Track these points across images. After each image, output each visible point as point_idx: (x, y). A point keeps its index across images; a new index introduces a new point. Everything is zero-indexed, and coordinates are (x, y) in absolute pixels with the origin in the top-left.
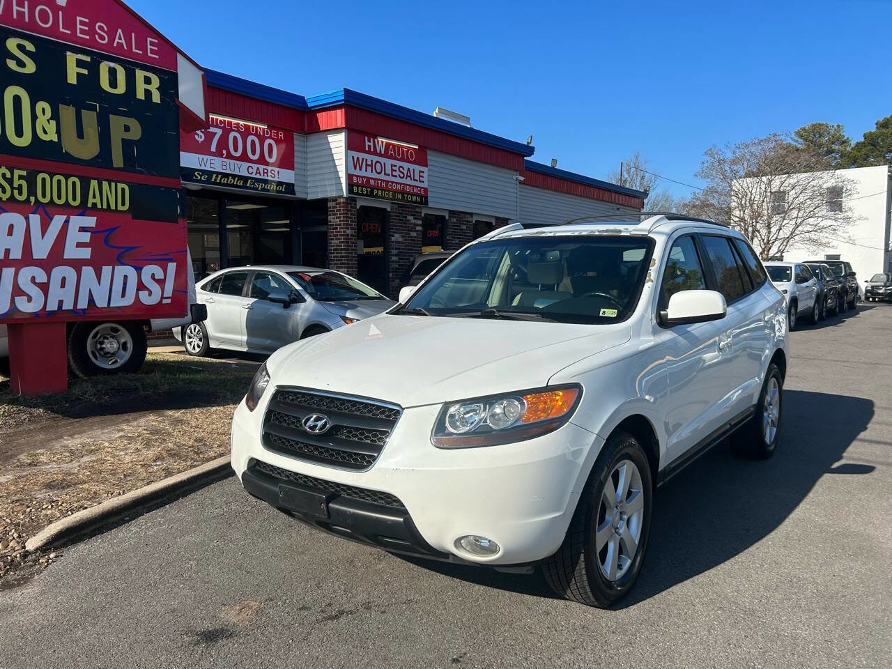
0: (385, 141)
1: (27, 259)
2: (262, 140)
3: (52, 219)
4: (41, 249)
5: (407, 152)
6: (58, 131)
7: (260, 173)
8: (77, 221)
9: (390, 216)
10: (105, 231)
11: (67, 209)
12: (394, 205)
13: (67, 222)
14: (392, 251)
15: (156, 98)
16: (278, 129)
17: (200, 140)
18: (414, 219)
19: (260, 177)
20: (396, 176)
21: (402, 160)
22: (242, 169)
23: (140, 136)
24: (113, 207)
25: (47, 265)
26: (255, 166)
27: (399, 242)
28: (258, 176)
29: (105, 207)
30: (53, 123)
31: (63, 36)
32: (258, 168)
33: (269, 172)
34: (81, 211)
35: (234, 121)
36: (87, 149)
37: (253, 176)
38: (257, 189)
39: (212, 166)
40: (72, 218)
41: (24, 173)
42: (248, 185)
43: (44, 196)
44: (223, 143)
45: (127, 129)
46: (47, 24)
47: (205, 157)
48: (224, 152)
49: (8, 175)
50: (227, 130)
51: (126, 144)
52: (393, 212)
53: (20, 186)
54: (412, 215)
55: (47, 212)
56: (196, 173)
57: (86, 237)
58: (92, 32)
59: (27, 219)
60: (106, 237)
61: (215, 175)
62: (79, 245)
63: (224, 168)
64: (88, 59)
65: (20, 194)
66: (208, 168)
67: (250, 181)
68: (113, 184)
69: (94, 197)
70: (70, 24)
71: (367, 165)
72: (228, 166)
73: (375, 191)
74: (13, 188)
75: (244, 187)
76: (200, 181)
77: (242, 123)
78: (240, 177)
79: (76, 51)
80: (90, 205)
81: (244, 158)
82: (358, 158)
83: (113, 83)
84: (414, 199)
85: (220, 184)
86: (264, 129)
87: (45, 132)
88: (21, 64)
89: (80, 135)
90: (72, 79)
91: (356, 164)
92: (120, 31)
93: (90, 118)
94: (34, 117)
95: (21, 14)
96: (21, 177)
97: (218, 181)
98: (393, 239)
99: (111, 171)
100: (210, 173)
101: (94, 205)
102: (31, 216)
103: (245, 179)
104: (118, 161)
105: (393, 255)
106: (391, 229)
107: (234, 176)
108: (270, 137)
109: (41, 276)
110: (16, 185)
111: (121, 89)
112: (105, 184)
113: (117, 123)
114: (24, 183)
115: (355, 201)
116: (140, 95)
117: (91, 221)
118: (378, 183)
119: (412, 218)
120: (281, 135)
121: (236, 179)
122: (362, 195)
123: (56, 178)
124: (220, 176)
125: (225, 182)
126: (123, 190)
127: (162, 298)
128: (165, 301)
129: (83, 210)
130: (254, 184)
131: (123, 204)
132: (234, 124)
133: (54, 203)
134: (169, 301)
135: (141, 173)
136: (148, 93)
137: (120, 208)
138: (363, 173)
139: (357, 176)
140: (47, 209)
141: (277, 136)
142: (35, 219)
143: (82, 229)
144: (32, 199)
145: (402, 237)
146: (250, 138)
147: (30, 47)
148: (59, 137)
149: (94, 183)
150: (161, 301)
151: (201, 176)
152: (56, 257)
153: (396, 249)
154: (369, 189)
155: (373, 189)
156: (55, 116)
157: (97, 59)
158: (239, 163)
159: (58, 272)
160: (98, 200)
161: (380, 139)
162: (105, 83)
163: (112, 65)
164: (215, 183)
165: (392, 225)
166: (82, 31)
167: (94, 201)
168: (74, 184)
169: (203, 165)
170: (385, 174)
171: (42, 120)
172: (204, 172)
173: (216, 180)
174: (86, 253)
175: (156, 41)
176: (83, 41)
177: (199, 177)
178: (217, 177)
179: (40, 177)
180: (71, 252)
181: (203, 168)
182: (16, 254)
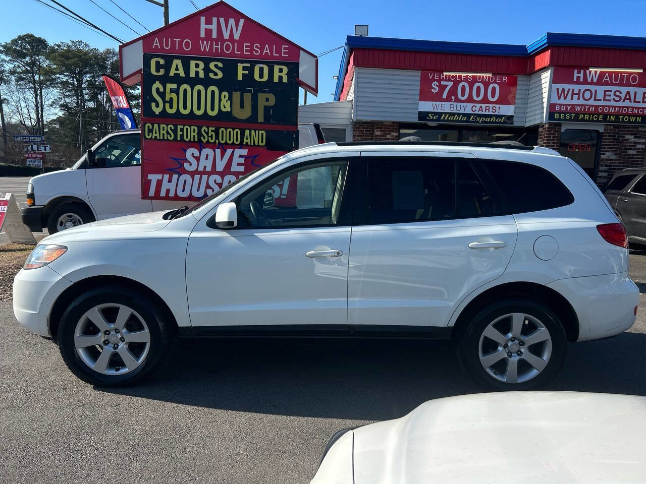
0: (599, 70)
1: (214, 171)
2: (486, 84)
3: (226, 151)
4: (220, 167)
5: (628, 78)
6: (231, 106)
7: (482, 110)
8: (238, 152)
9: (603, 136)
10: (252, 157)
11: (233, 146)
12: (606, 126)
13: (233, 152)
14: (600, 167)
15: (285, 80)
16: (502, 74)
17: (435, 92)
18: (635, 138)
19: (482, 113)
20: (610, 100)
21: (621, 84)
22: (468, 108)
23: (274, 103)
24: (257, 144)
25: (222, 174)
26: (478, 105)
27: (612, 160)
28: (480, 112)
29: (252, 144)
30: (229, 102)
31: (237, 56)
32: (481, 107)
33: (491, 108)
34: (240, 147)
35: (464, 74)
36: (244, 114)
37: (476, 112)
38: (478, 122)
39: (442, 108)
40: (236, 151)
41: (214, 129)
42: (471, 120)
43: (222, 140)
44: (453, 91)
45: (267, 100)
46: (229, 51)
47: (438, 103)
48: (453, 98)
49: (207, 130)
50: (456, 82)
51: (267, 108)
52: (606, 133)
53: (212, 135)
54: (631, 134)
55: (224, 147)
56: (430, 115)
57: (242, 160)
58: (252, 50)
59: (214, 151)
60: (253, 160)
61: (444, 115)
62: (239, 164)
63: (453, 109)
64: (248, 65)
65: (212, 139)
66: (439, 111)
67: (472, 116)
68: (257, 131)
69: (247, 139)
70: (240, 48)
71: (573, 94)
72: (455, 106)
73: (581, 116)
74: (208, 137)
75: (467, 121)
76: (433, 120)
77: (470, 75)
78: (464, 115)
79: (242, 62)
80: (244, 143)
81: (470, 100)
82: (563, 90)
83: (261, 76)
84: (633, 119)
85: (448, 120)
86: (489, 77)
87: (225, 107)
88: (216, 74)
89: (242, 106)
90: (240, 77)
91: (561, 94)
92: (267, 46)
93: (248, 97)
94: (220, 100)
95: (217, 49)
96: (212, 131)
97: (446, 119)
98: (602, 157)
99: (257, 124)
100: (440, 114)
101: (247, 143)
102: (216, 150)
103: (468, 115)
104: (261, 119)
105: (602, 171)
106: (602, 148)
107: (459, 114)
108: (495, 82)
109: (219, 180)
110: (210, 135)
111: (266, 78)
112: (253, 132)
113: (262, 97)
114: (213, 133)
115: (561, 126)
116: (276, 80)
117: (245, 152)
118: (585, 108)
119: (633, 137)
120: (505, 79)
121: (461, 116)
122: (565, 120)
123: (228, 130)
124: (448, 115)
125: (452, 119)
126: (262, 134)
127: (281, 195)
128: (282, 197)
129: (241, 146)
130: (476, 118)
131: (262, 142)
132: (464, 76)
133: (227, 143)
134: (285, 197)
135: (274, 124)
136: (280, 78)
137: (260, 144)
138: (568, 101)
139: (560, 105)
140: (224, 146)
141: (501, 80)
142: (218, 151)
143: (241, 156)
144: (217, 141)
145: (616, 154)
146: (476, 85)
147: (220, 65)
148: (231, 109)
149: (247, 132)
150: (280, 196)
151: (433, 116)
152: (227, 170)
153: (606, 166)
154: (573, 115)
155: (577, 114)
156: (230, 98)
157: (253, 64)
158: (465, 104)
159: (228, 178)
160: (249, 141)
161: (593, 70)
162: (257, 77)
163: (261, 65)
164: (444, 120)
165: (604, 145)
166: (247, 51)
167: (247, 141)
168: (237, 132)
169: (435, 108)
170: (595, 100)
171: (224, 101)
172: (436, 113)
173: (444, 118)
174: (242, 169)
175: (288, 46)
176: (246, 56)
177: (432, 117)
178: (445, 116)
179: (221, 130)
180: (235, 168)
181: (435, 111)
182: (209, 169)
